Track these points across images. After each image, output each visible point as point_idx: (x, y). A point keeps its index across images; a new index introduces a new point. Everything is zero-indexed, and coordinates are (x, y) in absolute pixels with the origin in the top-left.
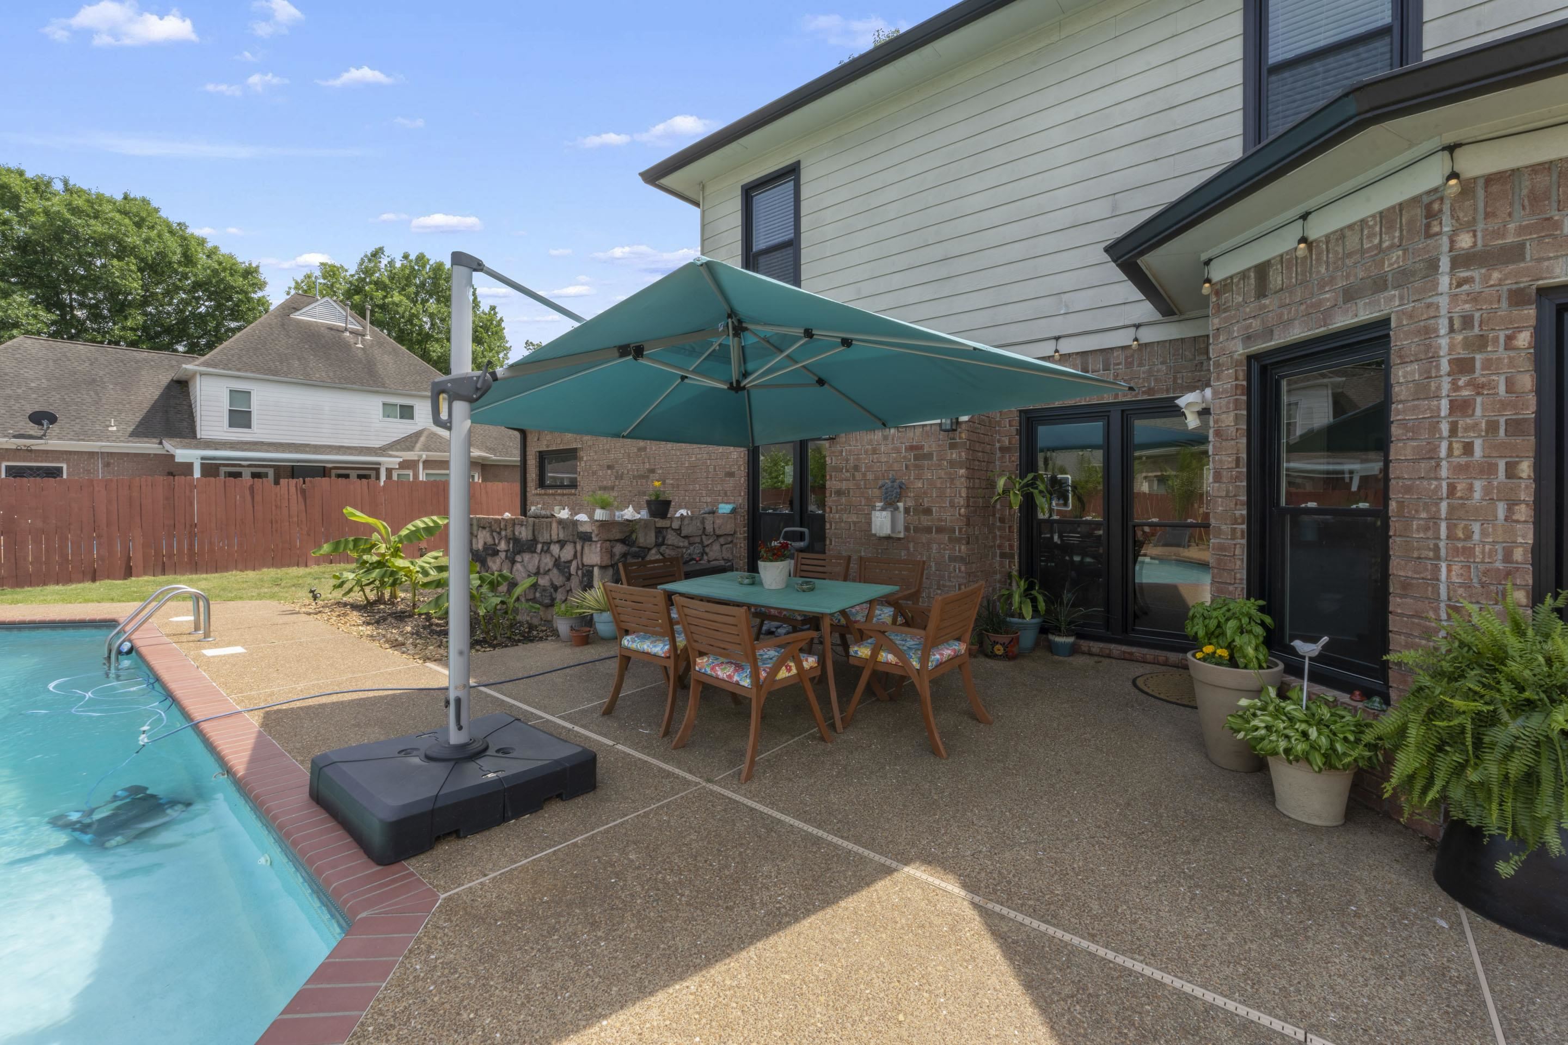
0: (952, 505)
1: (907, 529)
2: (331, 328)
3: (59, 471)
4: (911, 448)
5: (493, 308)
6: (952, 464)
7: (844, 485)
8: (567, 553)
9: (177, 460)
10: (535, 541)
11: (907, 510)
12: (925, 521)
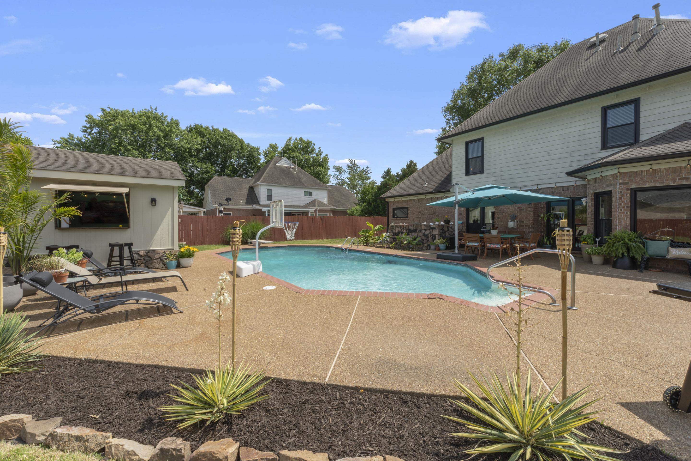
0: (529, 220)
1: (517, 226)
2: (287, 168)
3: (230, 214)
4: (519, 208)
5: (327, 155)
6: (529, 211)
7: (500, 216)
8: (427, 232)
9: (263, 211)
10: (416, 230)
11: (517, 222)
12: (522, 224)
